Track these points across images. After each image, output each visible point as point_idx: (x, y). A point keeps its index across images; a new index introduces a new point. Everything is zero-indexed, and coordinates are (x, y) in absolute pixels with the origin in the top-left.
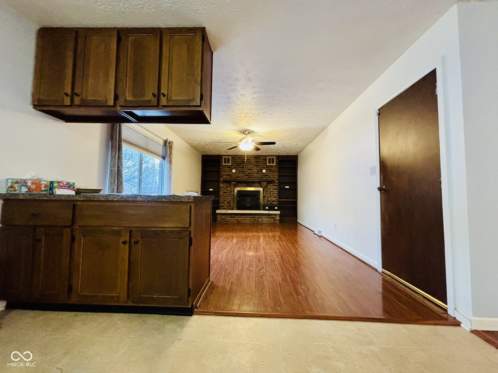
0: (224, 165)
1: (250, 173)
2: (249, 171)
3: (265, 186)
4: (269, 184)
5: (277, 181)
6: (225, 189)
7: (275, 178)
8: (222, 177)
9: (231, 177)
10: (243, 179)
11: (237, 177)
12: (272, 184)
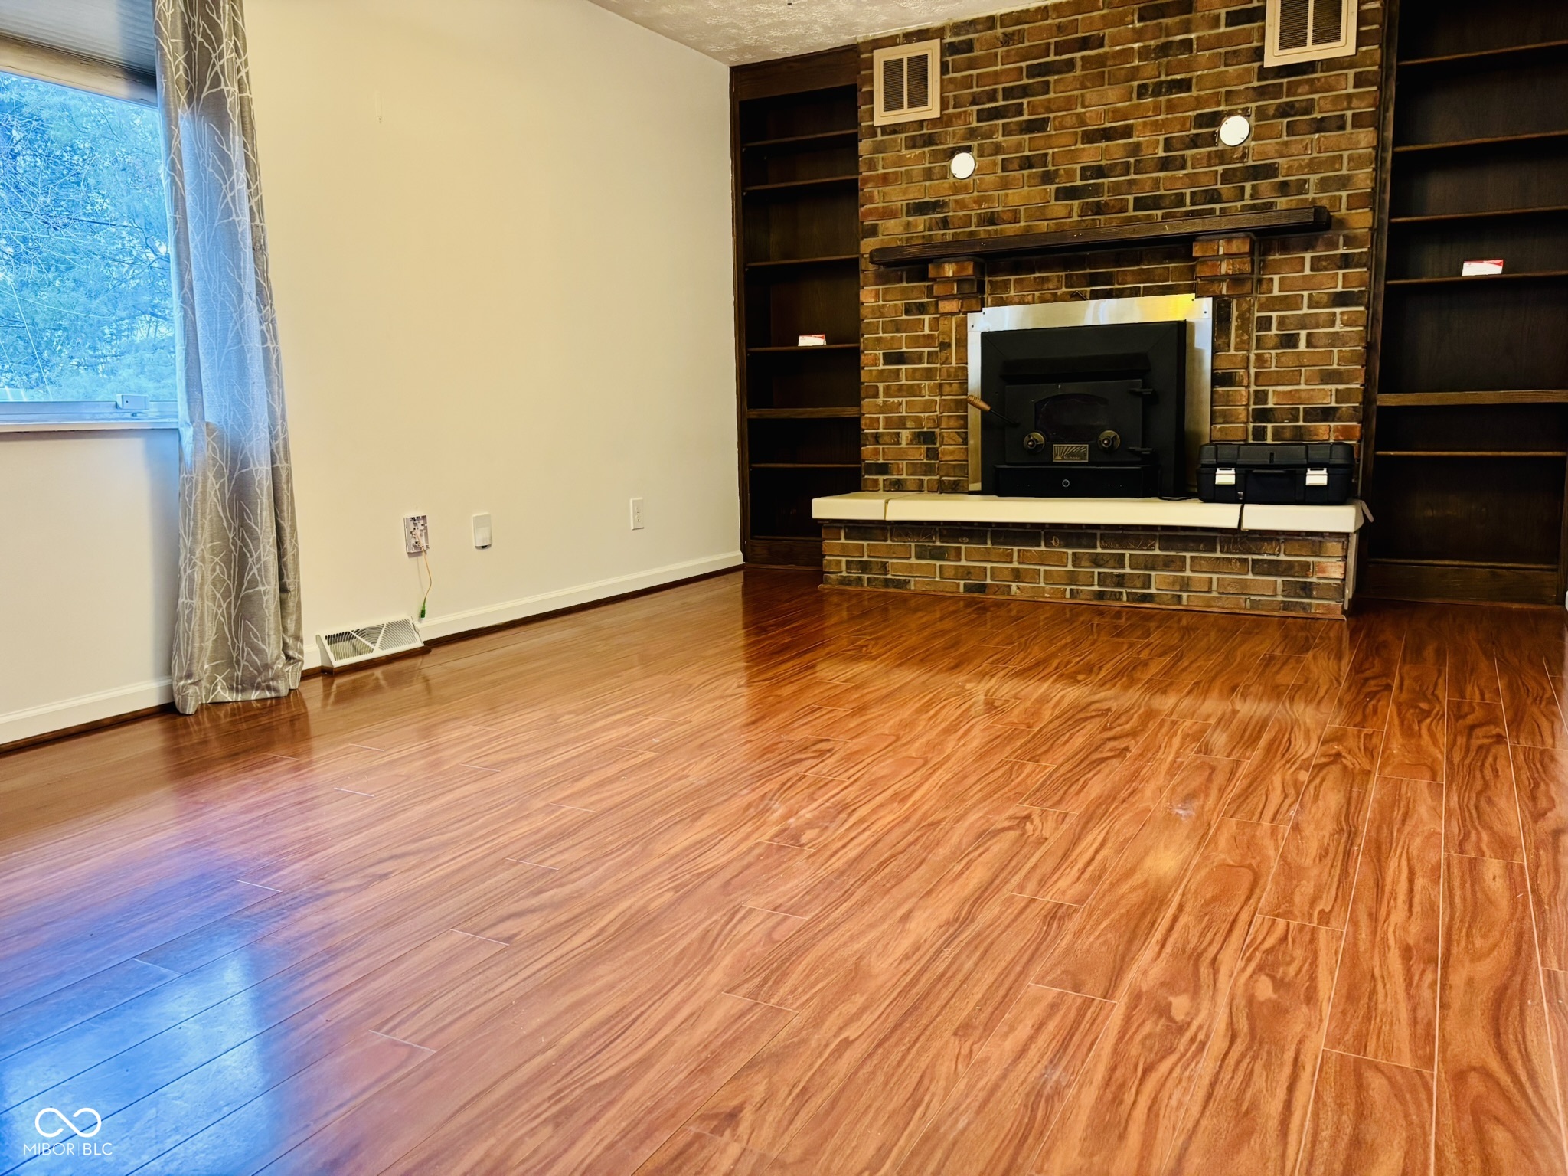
0: (886, 130)
1: (1100, 172)
2: (1092, 154)
3: (1236, 280)
4: (1285, 248)
5: (1361, 220)
6: (898, 327)
7: (1344, 182)
8: (873, 231)
9: (945, 223)
10: (1043, 226)
11: (991, 219)
12: (1308, 256)
